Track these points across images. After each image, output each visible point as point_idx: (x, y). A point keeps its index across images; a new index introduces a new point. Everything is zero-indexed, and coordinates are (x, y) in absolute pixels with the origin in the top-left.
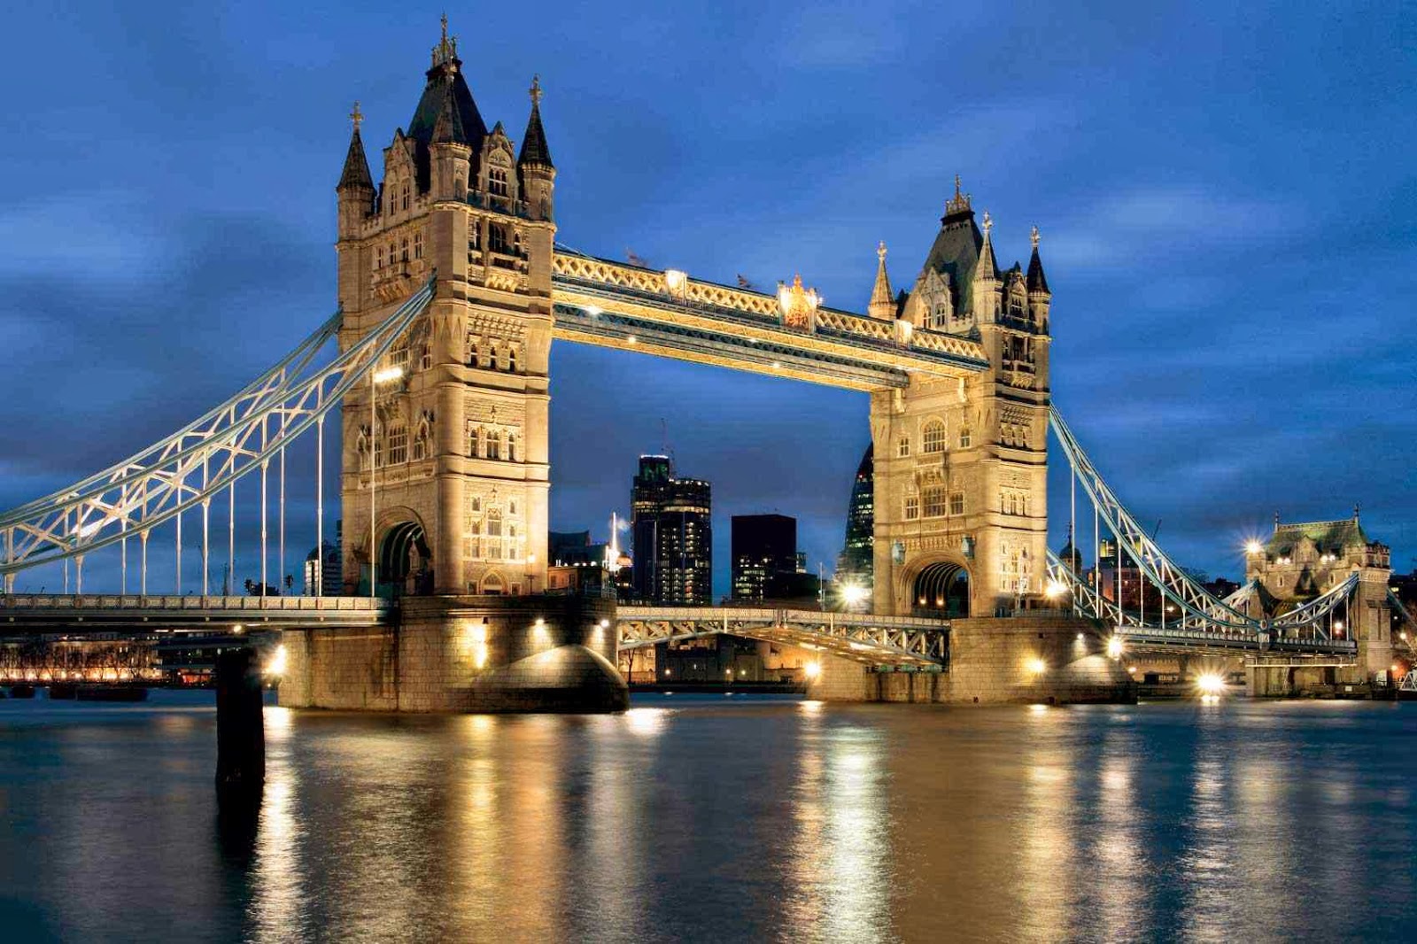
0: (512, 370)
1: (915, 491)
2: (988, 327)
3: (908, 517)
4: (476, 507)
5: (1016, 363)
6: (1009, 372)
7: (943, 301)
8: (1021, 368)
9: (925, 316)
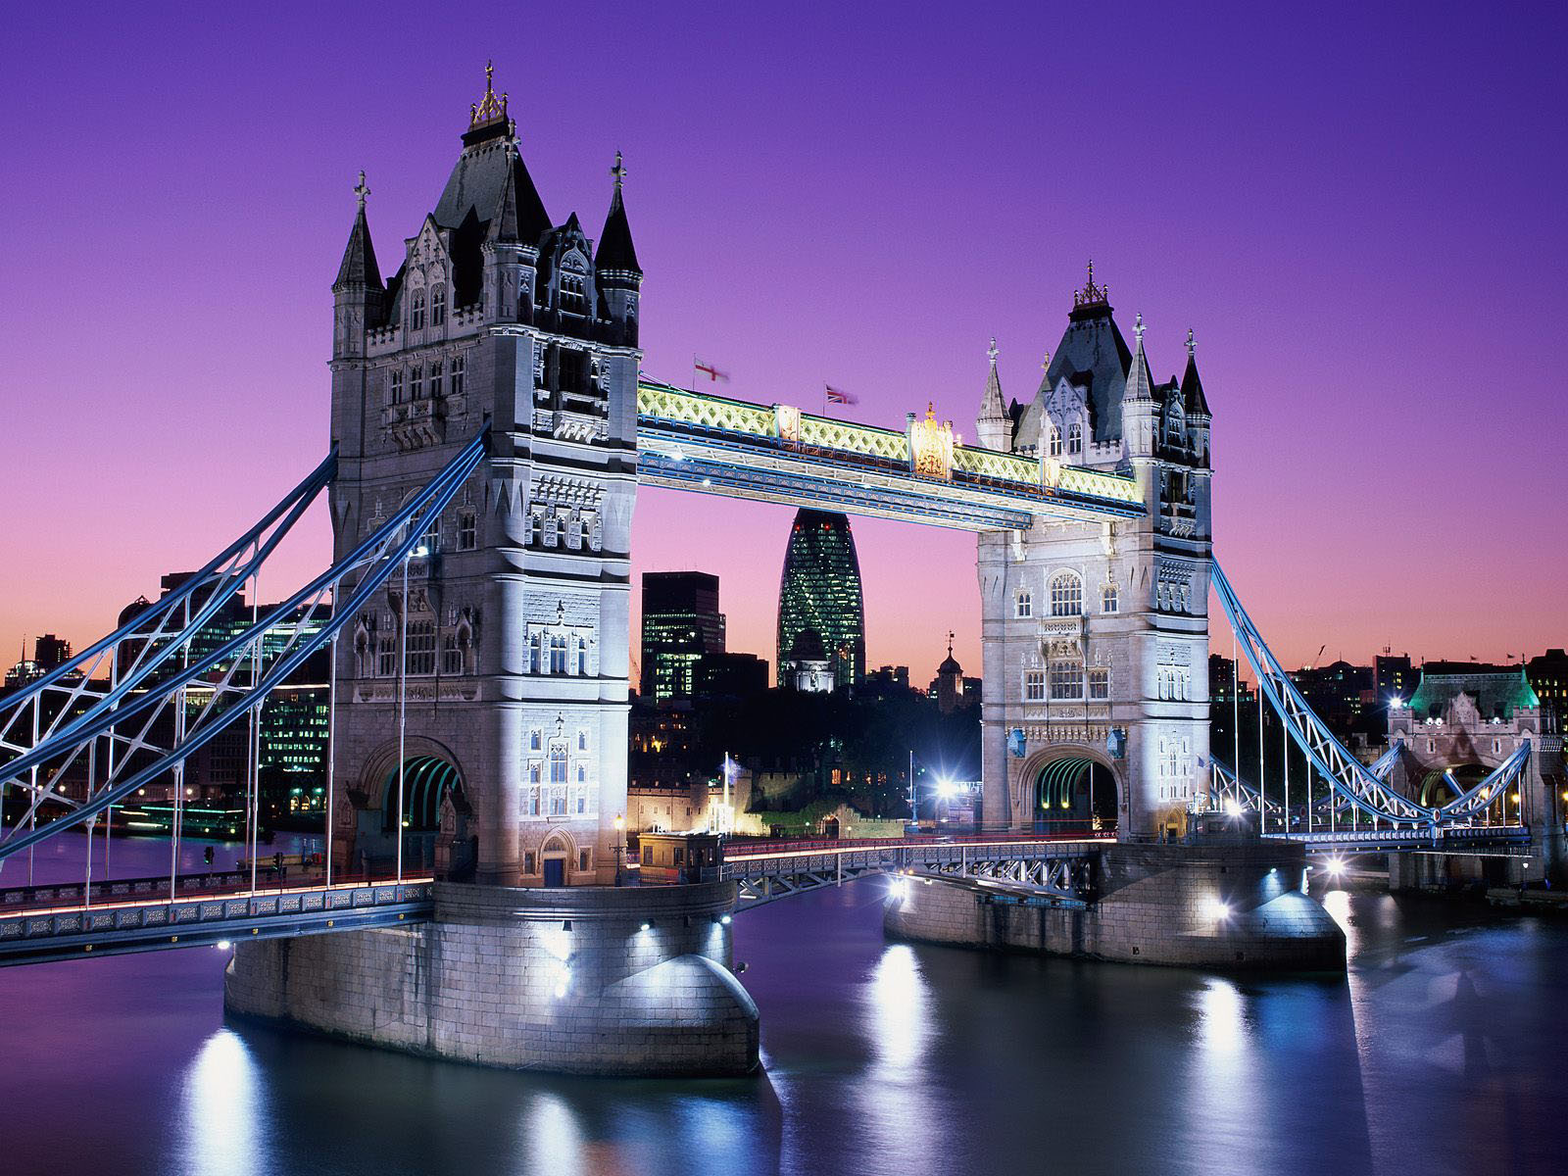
0: (585, 550)
1: (1040, 663)
2: (1143, 460)
3: (1030, 697)
4: (536, 745)
5: (1176, 506)
6: (1167, 518)
7: (1079, 421)
8: (1183, 513)
9: (1053, 439)
